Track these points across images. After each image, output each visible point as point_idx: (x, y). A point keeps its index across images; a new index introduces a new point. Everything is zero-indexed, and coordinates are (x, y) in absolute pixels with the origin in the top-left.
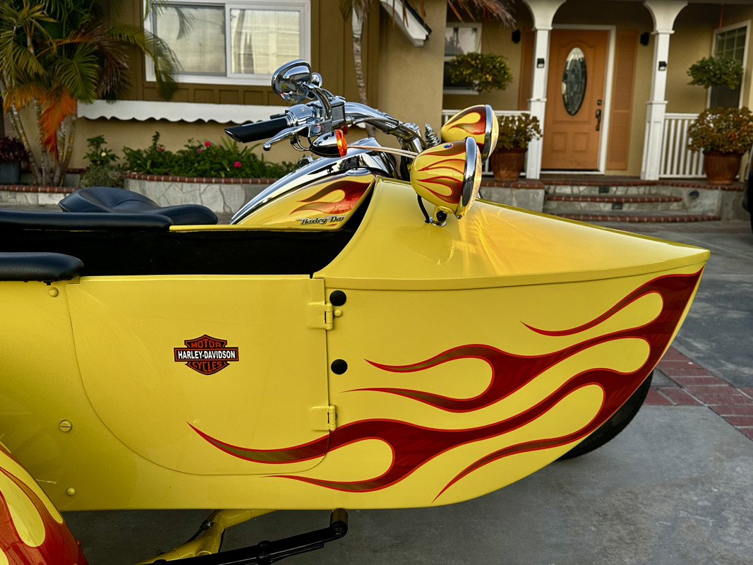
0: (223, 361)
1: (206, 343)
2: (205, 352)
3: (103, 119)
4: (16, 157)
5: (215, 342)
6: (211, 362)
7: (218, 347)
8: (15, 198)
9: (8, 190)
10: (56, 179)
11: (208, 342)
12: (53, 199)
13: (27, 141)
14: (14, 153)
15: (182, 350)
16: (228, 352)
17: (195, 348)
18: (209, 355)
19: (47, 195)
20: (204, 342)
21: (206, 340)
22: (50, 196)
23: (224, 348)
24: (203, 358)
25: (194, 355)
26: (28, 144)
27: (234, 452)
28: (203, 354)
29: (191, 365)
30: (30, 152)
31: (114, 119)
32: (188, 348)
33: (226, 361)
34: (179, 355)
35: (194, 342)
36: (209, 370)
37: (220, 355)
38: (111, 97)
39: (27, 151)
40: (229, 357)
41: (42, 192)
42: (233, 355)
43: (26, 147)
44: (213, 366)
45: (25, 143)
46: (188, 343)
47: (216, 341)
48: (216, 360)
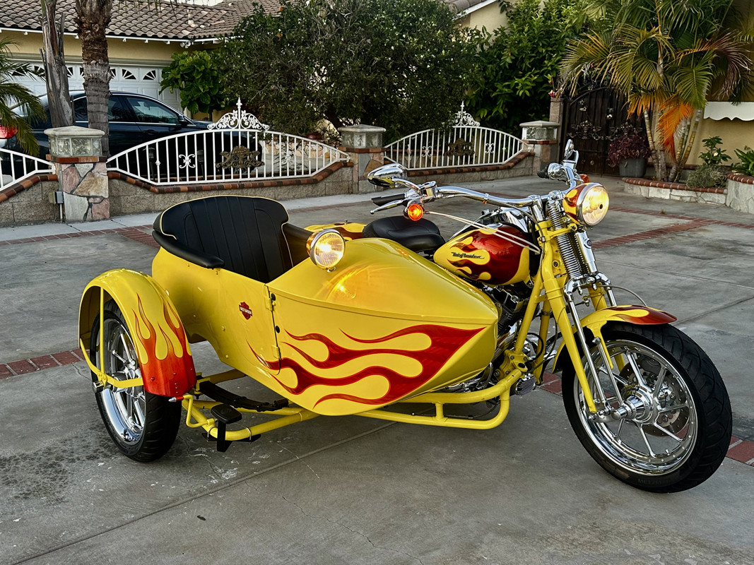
3: (726, 120)
4: (641, 154)
5: (246, 306)
8: (632, 189)
9: (628, 182)
10: (671, 175)
12: (661, 193)
13: (652, 141)
14: (640, 151)
19: (657, 189)
22: (658, 190)
31: (736, 120)
35: (242, 304)
41: (652, 186)
43: (651, 146)
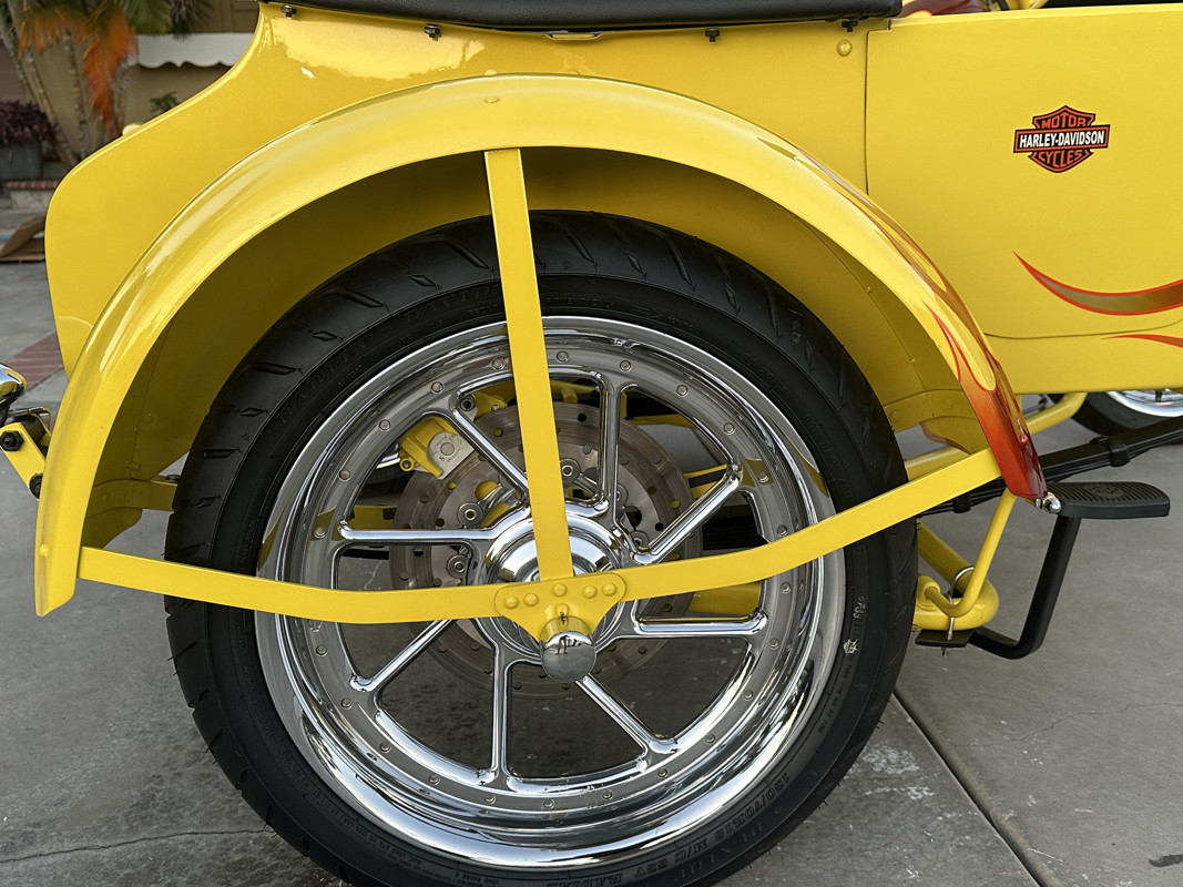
0: (1084, 149)
1: (1064, 121)
2: (1061, 135)
3: (169, 66)
4: (35, 135)
5: (1078, 117)
6: (1066, 151)
7: (1081, 126)
11: (1067, 118)
13: (51, 106)
14: (31, 128)
15: (1027, 132)
16: (1095, 133)
17: (1046, 129)
18: (1065, 140)
20: (1061, 118)
21: (1065, 114)
23: (1090, 126)
24: (1056, 145)
25: (1043, 142)
26: (53, 112)
27: (1074, 299)
28: (1057, 138)
29: (1037, 157)
30: (57, 124)
31: (188, 66)
32: (1037, 129)
33: (1088, 149)
34: (1022, 141)
35: (1046, 120)
36: (1062, 165)
37: (1082, 138)
38: (182, 28)
39: (53, 123)
40: (1094, 142)
42: (1101, 137)
43: (51, 118)
44: (1069, 156)
45: (48, 111)
46: (1038, 121)
47: (1078, 114)
48: (1075, 147)
